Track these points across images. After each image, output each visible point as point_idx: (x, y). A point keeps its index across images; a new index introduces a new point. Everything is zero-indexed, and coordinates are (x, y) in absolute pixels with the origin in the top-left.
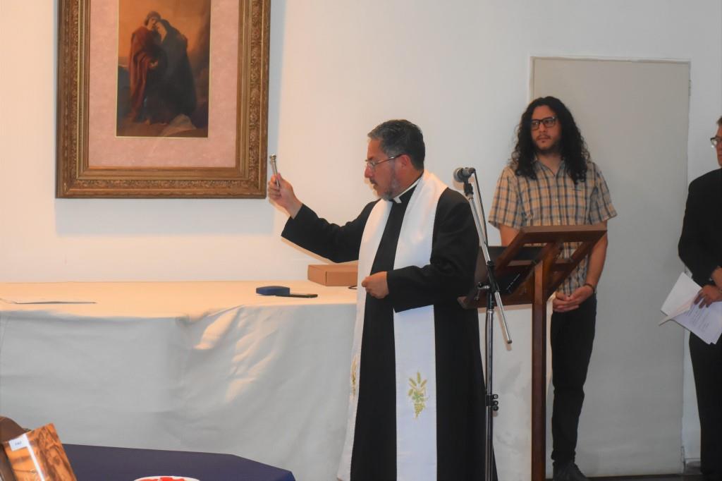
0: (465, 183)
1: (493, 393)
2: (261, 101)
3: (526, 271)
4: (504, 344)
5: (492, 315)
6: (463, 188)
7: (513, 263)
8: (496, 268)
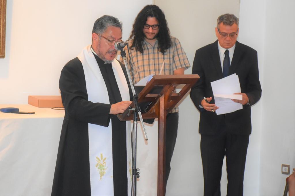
0: (121, 50)
1: (137, 168)
2: (2, 3)
3: (154, 100)
4: (143, 141)
5: (136, 124)
6: (120, 53)
7: (149, 95)
8: (139, 98)
